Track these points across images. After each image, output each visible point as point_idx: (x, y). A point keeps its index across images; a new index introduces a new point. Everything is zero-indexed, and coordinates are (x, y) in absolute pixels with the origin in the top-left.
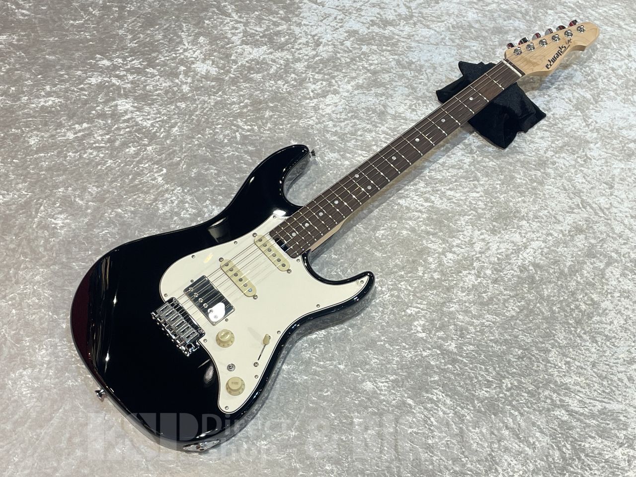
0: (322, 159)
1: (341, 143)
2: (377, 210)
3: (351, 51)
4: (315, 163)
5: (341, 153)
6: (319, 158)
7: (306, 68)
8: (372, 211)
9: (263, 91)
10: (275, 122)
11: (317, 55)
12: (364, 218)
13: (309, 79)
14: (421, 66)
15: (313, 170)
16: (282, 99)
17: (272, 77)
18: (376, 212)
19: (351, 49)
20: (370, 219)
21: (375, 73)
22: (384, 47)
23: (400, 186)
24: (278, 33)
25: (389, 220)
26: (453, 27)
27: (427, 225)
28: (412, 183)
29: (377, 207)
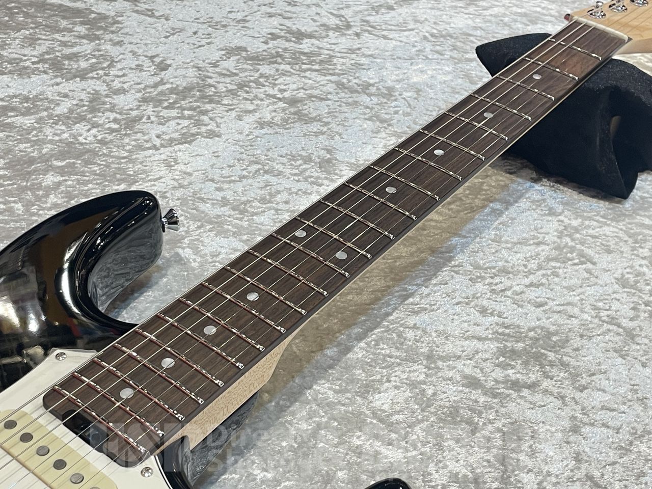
0: (196, 251)
1: (241, 219)
2: (362, 344)
3: (236, 74)
4: (179, 260)
5: (245, 237)
6: (187, 250)
7: (139, 102)
8: (348, 350)
9: (39, 143)
10: (68, 192)
11: (161, 82)
12: (331, 367)
13: (149, 118)
14: (390, 90)
15: (174, 276)
16: (86, 152)
17: (59, 120)
18: (359, 352)
19: (235, 71)
20: (348, 368)
21: (293, 102)
22: (304, 67)
23: (405, 290)
24: (74, 57)
25: (399, 364)
26: (432, 35)
27: (504, 366)
28: (434, 281)
29: (360, 338)
